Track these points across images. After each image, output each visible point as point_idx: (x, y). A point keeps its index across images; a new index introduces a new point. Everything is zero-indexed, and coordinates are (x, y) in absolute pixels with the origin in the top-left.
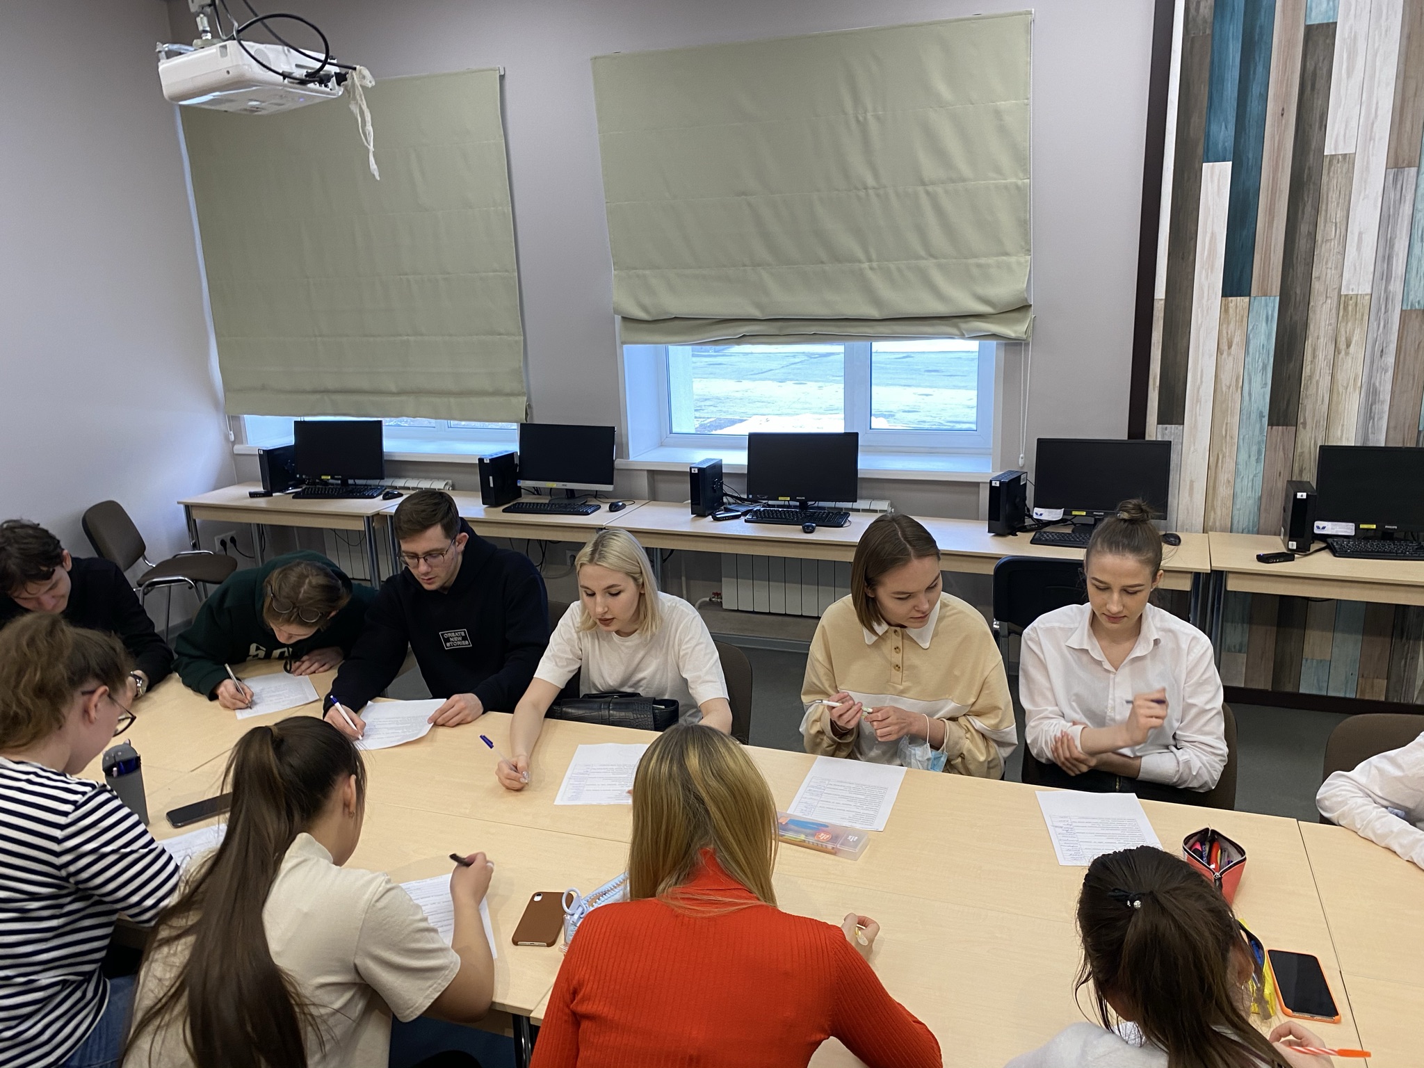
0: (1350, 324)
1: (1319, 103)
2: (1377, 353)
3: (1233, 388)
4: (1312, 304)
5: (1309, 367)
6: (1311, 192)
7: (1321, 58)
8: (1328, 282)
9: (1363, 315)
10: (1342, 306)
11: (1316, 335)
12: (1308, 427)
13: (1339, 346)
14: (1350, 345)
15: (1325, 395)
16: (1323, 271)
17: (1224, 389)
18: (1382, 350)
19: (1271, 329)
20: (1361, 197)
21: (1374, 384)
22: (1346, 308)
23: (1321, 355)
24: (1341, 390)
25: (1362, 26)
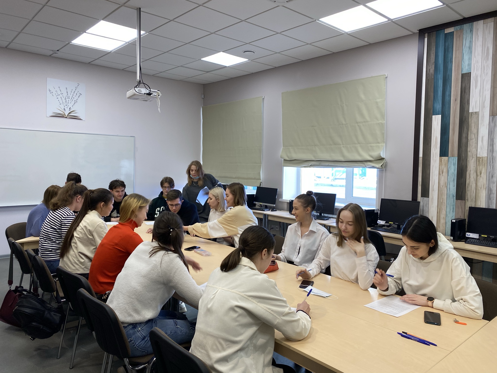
0: (481, 166)
1: (467, 96)
2: (491, 177)
3: (444, 186)
4: (468, 160)
5: (468, 181)
6: (466, 124)
7: (467, 83)
8: (473, 153)
9: (485, 164)
10: (478, 161)
11: (470, 170)
12: (469, 200)
13: (478, 174)
14: (481, 174)
15: (474, 190)
16: (471, 149)
17: (441, 186)
18: (492, 176)
19: (455, 168)
20: (482, 126)
21: (490, 187)
22: (479, 161)
23: (472, 176)
24: (479, 189)
25: (479, 73)
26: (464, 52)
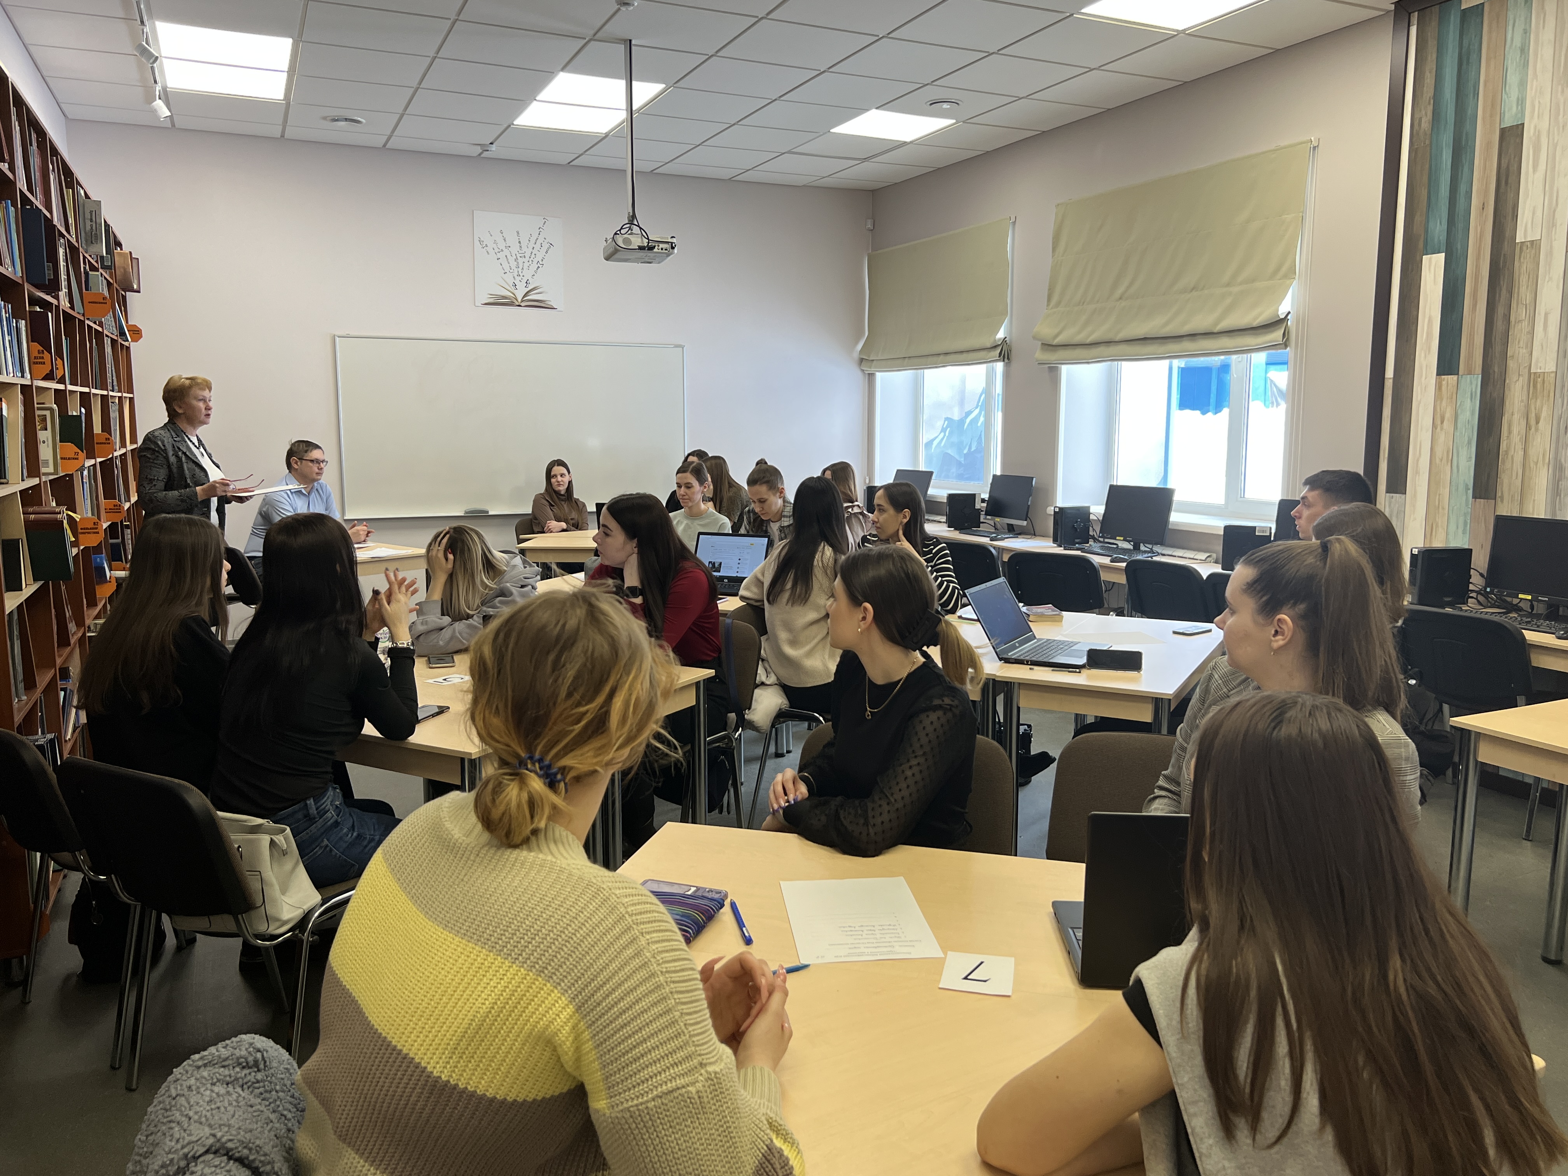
0: (1538, 401)
1: (1511, 195)
3: (1445, 458)
4: (1507, 381)
5: (1505, 443)
6: (1506, 276)
7: (1513, 155)
8: (1520, 361)
9: (1549, 392)
10: (1531, 384)
11: (1511, 411)
12: (1505, 499)
13: (1531, 422)
14: (1539, 423)
15: (1519, 470)
16: (1517, 349)
17: (1438, 461)
19: (1475, 405)
20: (1546, 281)
21: (1560, 461)
22: (1535, 386)
23: (1515, 430)
24: (1532, 465)
25: (1544, 125)
26: (1509, 62)
